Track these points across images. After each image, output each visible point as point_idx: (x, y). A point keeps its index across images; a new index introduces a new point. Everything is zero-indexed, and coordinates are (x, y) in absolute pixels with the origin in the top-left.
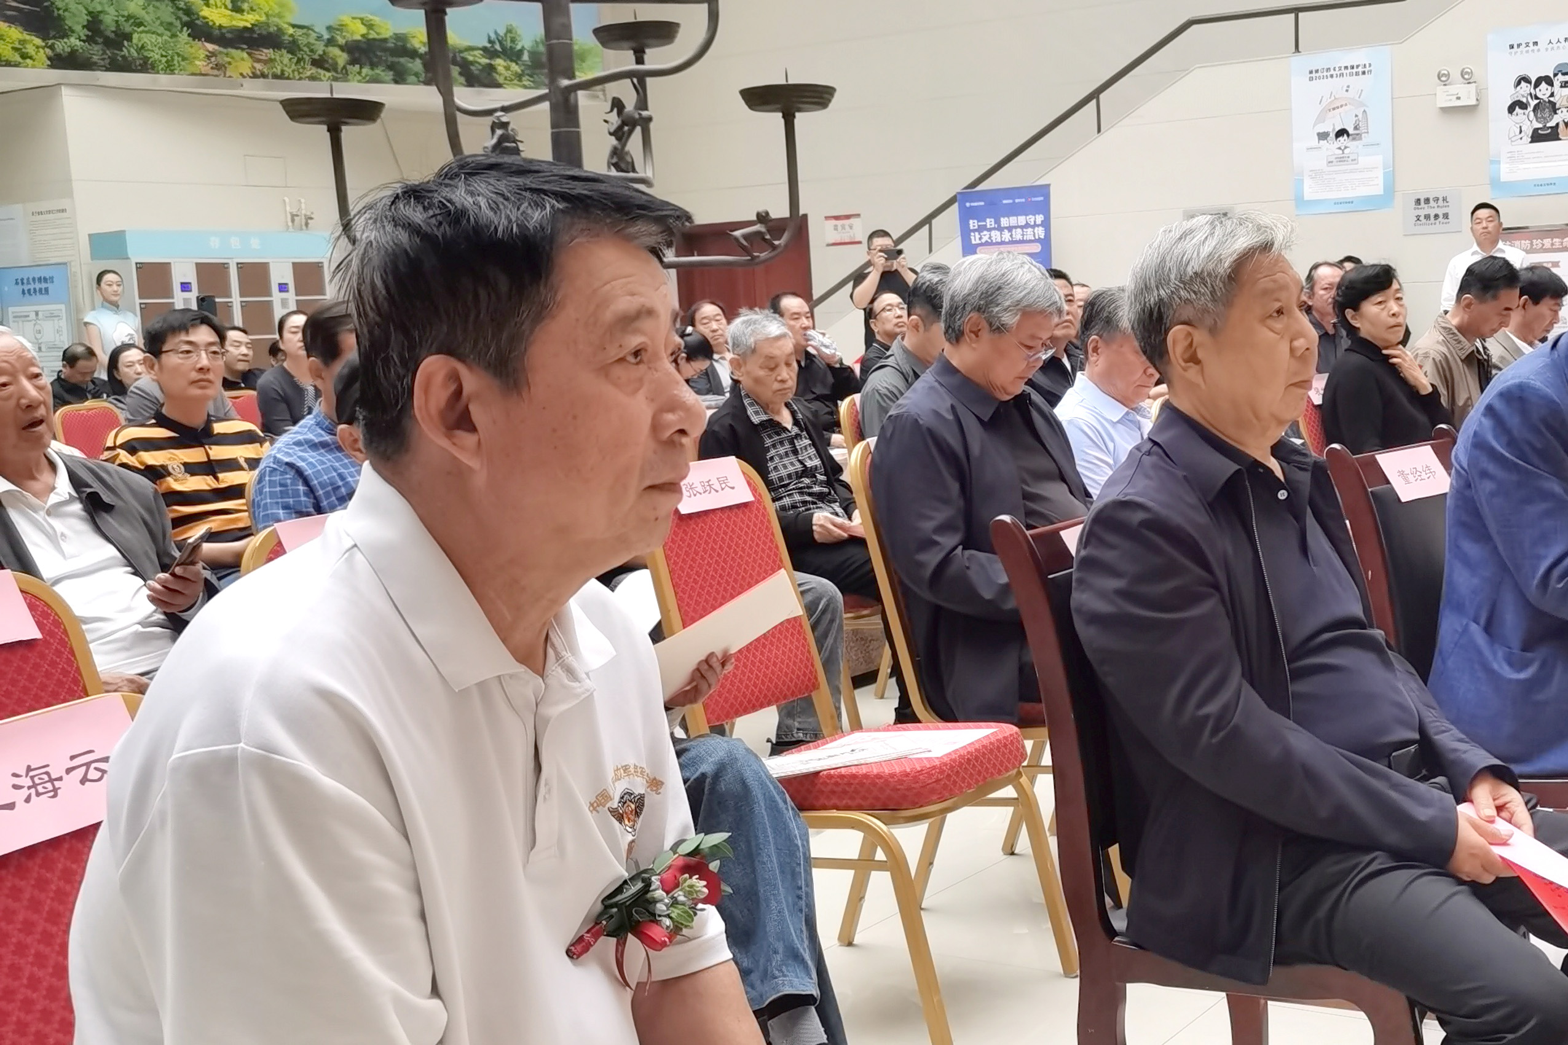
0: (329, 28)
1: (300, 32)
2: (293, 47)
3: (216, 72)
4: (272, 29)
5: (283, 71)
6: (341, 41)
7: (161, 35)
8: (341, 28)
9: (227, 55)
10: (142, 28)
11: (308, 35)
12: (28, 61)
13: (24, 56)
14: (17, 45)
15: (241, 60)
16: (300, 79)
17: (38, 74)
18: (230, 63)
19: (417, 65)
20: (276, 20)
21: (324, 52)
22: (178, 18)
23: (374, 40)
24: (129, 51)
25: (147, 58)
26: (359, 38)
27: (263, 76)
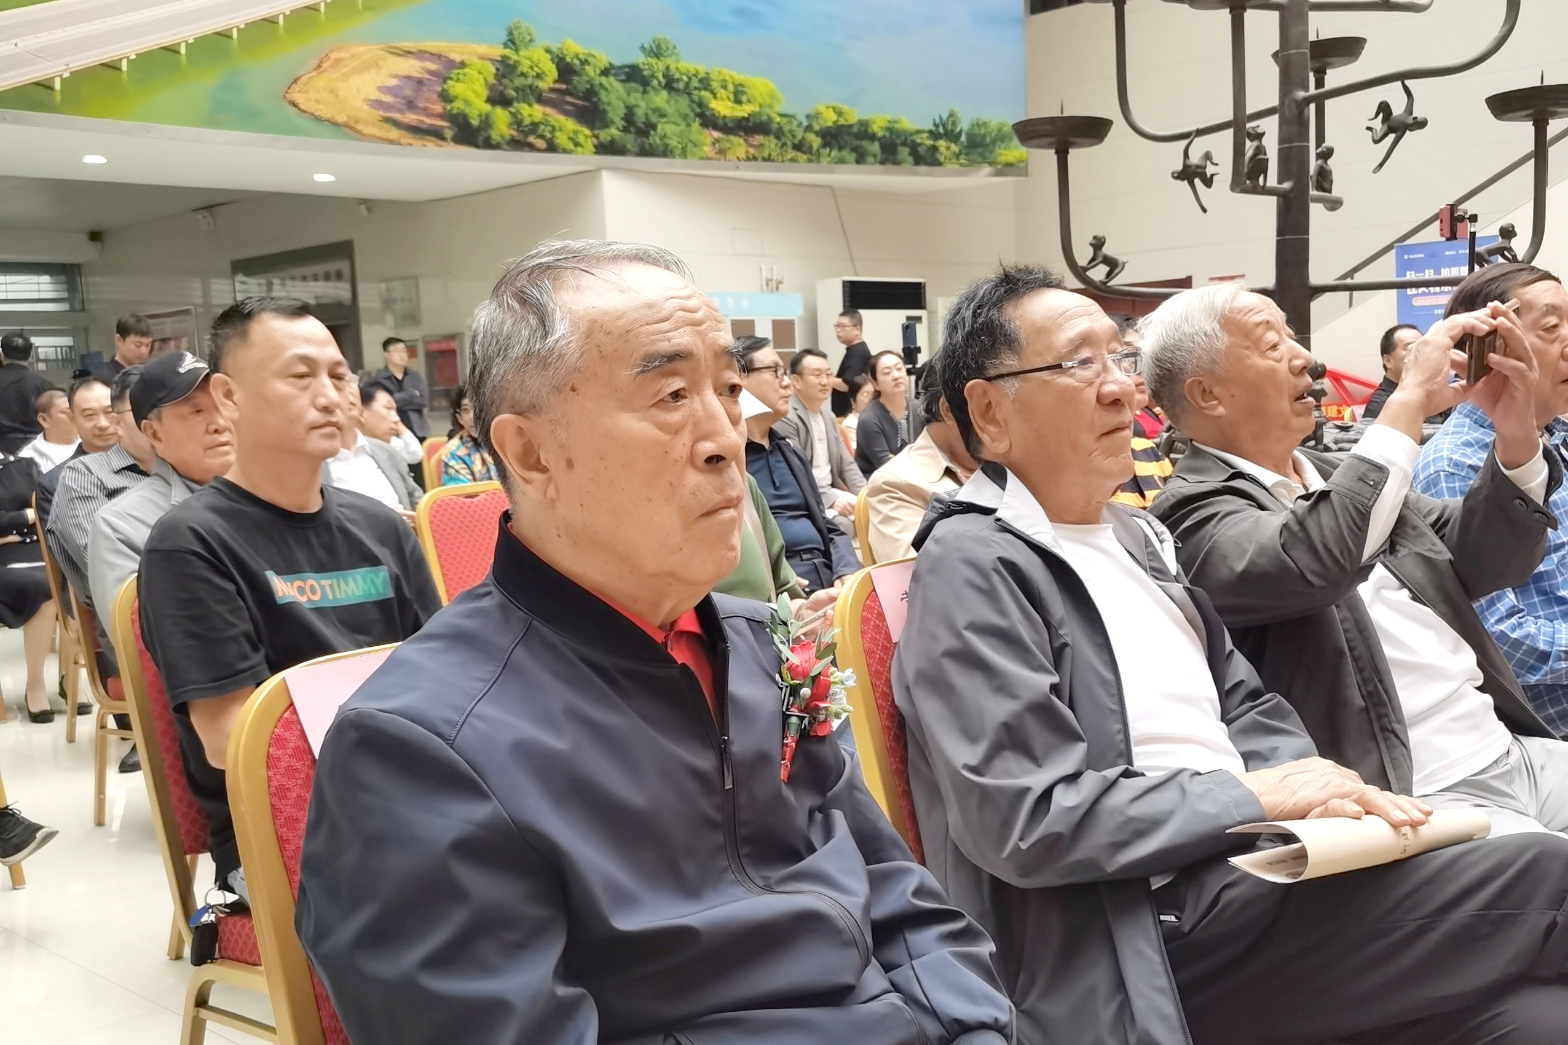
0: (808, 117)
1: (785, 120)
2: (779, 134)
3: (718, 156)
4: (764, 118)
5: (770, 155)
6: (816, 127)
7: (678, 125)
8: (817, 116)
9: (728, 141)
10: (665, 120)
11: (790, 123)
12: (579, 149)
13: (577, 144)
14: (572, 135)
15: (738, 145)
16: (783, 161)
17: (585, 159)
18: (729, 148)
19: (875, 147)
20: (768, 110)
21: (803, 138)
22: (693, 110)
23: (842, 126)
24: (655, 139)
25: (666, 146)
26: (830, 124)
27: (755, 159)
